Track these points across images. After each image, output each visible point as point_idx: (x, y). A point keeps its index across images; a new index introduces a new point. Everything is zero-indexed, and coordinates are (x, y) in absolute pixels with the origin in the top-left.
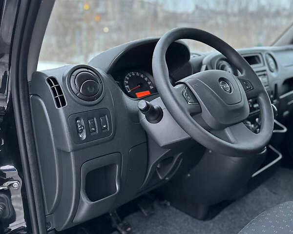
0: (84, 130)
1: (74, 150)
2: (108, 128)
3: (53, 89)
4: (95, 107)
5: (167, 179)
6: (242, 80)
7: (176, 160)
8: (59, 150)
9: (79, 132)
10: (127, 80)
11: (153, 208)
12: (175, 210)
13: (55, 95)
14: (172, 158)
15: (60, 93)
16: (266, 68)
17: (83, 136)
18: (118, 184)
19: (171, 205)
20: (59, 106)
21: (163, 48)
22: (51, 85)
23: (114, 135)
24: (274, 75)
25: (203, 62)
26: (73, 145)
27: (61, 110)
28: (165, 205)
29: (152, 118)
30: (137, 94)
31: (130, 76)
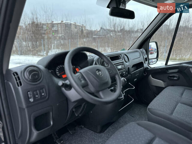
0: (32, 97)
1: (27, 107)
2: (45, 95)
3: (16, 78)
4: (38, 85)
5: (80, 115)
6: (108, 69)
7: (83, 106)
8: (20, 108)
9: (29, 98)
10: (57, 69)
11: (75, 130)
12: (86, 129)
13: (17, 80)
14: (81, 106)
15: (19, 79)
16: (124, 61)
17: (32, 100)
18: (52, 121)
19: (84, 127)
20: (18, 86)
21: (70, 57)
22: (15, 76)
23: (48, 98)
24: (127, 64)
25: (95, 60)
26: (26, 104)
27: (20, 88)
28: (81, 127)
29: (67, 89)
30: (63, 76)
31: (59, 67)
